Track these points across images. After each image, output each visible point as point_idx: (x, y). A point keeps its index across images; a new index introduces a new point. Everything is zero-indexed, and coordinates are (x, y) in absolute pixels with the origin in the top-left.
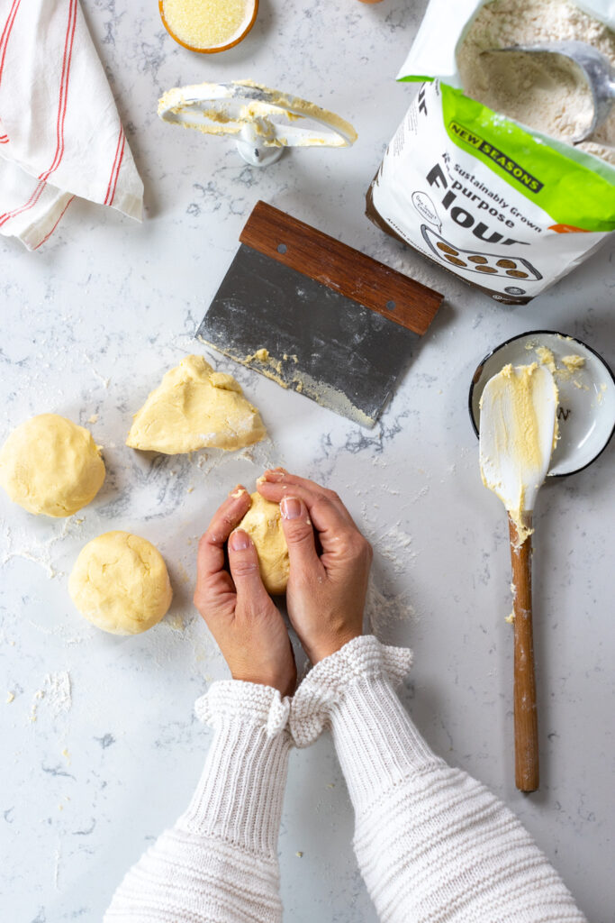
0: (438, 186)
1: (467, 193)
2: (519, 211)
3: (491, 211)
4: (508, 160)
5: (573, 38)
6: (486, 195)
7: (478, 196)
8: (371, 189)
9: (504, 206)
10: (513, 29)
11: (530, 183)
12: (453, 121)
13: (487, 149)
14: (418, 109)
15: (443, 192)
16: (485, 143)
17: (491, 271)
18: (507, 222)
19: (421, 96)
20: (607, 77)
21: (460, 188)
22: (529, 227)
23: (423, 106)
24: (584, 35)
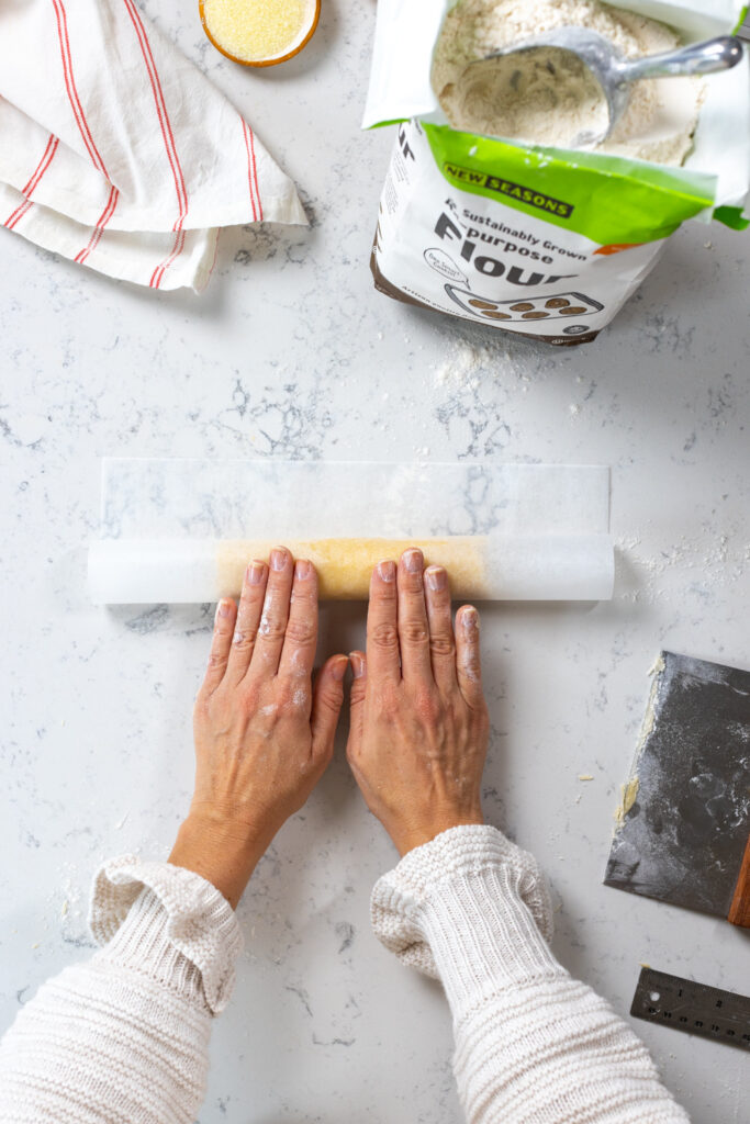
0: (451, 238)
1: (487, 238)
2: (553, 244)
3: (521, 251)
4: (523, 189)
5: (560, 24)
6: (510, 235)
7: (500, 238)
8: (373, 257)
9: (535, 242)
10: (487, 33)
11: (557, 208)
12: (446, 163)
13: (495, 184)
14: (402, 155)
15: (459, 244)
16: (490, 178)
17: (540, 316)
18: (544, 259)
19: (402, 138)
20: (613, 59)
21: (477, 234)
22: (571, 258)
23: (407, 150)
24: (573, 17)
